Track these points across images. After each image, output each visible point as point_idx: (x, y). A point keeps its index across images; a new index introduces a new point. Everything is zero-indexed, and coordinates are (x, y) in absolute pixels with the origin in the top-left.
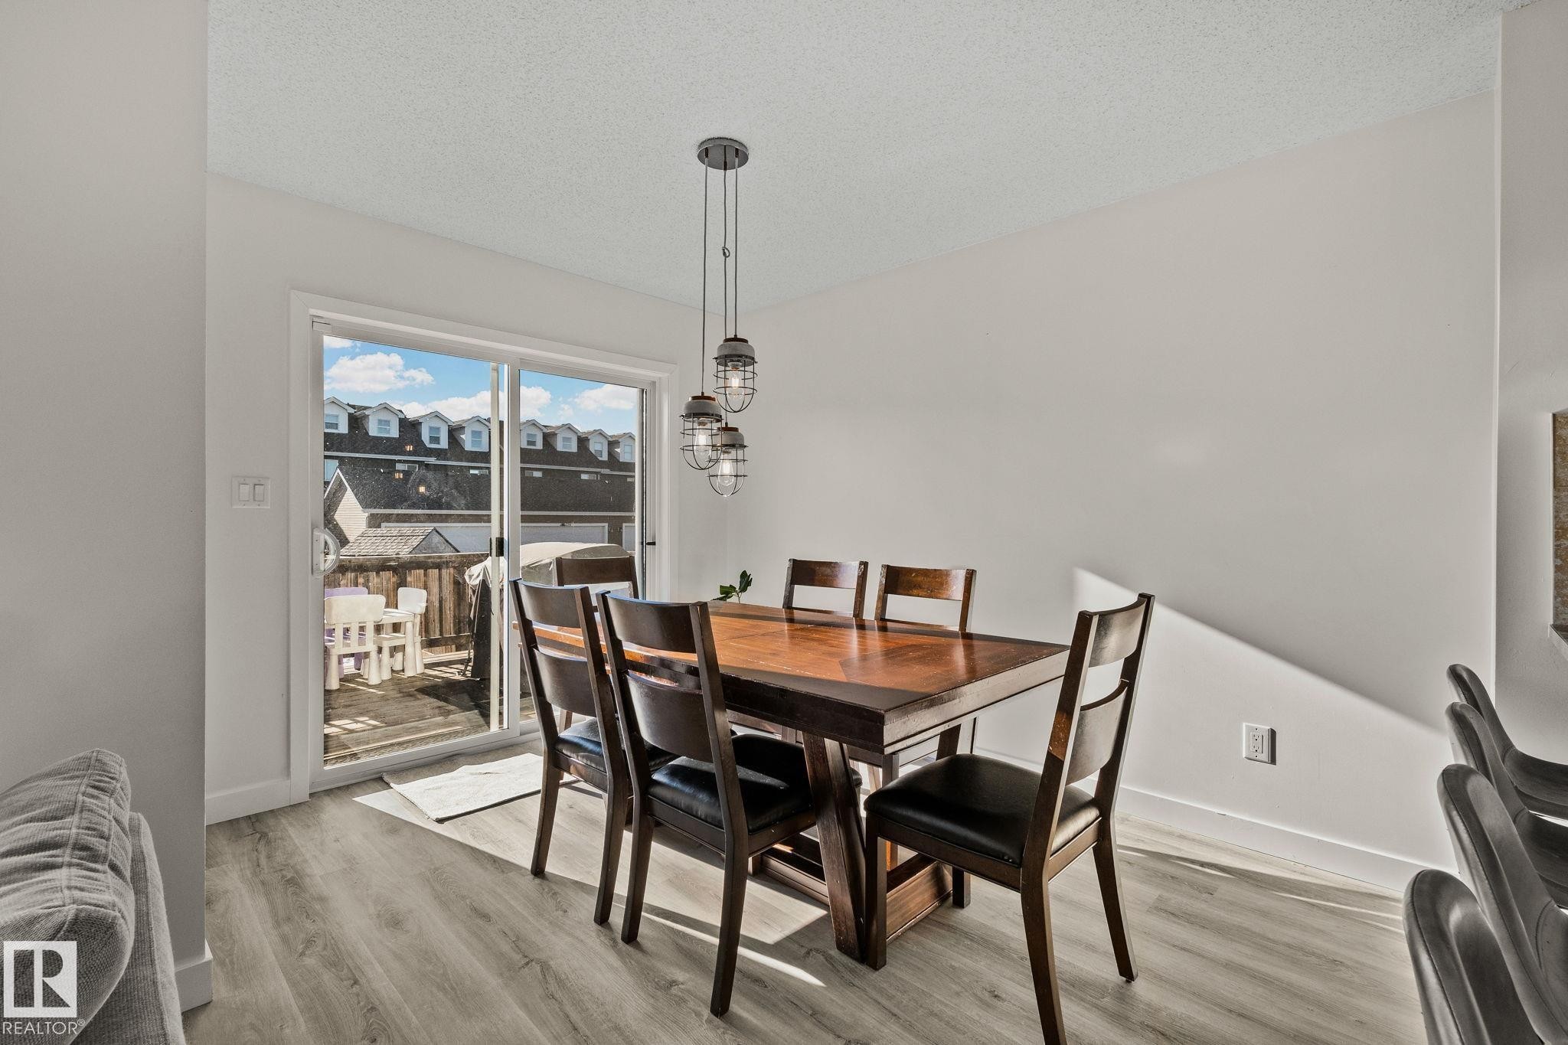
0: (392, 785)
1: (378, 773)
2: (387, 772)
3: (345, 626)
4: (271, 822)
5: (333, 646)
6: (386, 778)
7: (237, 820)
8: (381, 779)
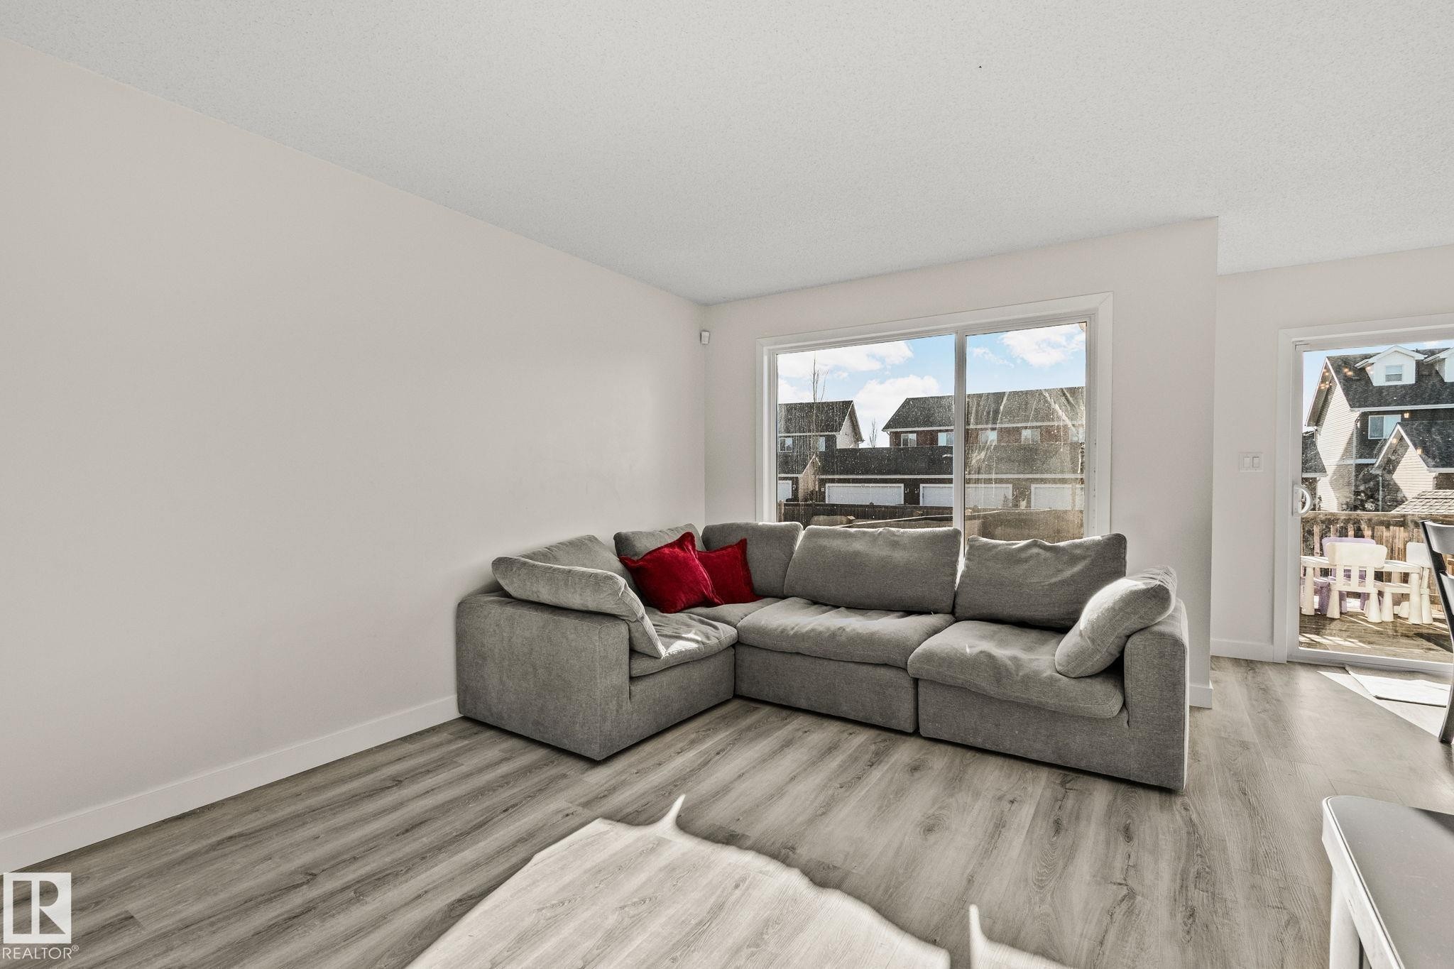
0: (1350, 672)
1: (1343, 664)
2: (1350, 665)
3: (1346, 568)
4: (1259, 666)
5: (1335, 584)
6: (1347, 668)
7: (1239, 659)
8: (1344, 668)
